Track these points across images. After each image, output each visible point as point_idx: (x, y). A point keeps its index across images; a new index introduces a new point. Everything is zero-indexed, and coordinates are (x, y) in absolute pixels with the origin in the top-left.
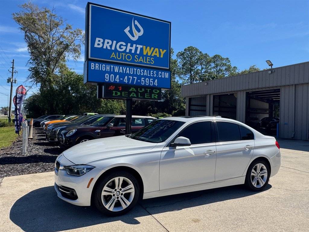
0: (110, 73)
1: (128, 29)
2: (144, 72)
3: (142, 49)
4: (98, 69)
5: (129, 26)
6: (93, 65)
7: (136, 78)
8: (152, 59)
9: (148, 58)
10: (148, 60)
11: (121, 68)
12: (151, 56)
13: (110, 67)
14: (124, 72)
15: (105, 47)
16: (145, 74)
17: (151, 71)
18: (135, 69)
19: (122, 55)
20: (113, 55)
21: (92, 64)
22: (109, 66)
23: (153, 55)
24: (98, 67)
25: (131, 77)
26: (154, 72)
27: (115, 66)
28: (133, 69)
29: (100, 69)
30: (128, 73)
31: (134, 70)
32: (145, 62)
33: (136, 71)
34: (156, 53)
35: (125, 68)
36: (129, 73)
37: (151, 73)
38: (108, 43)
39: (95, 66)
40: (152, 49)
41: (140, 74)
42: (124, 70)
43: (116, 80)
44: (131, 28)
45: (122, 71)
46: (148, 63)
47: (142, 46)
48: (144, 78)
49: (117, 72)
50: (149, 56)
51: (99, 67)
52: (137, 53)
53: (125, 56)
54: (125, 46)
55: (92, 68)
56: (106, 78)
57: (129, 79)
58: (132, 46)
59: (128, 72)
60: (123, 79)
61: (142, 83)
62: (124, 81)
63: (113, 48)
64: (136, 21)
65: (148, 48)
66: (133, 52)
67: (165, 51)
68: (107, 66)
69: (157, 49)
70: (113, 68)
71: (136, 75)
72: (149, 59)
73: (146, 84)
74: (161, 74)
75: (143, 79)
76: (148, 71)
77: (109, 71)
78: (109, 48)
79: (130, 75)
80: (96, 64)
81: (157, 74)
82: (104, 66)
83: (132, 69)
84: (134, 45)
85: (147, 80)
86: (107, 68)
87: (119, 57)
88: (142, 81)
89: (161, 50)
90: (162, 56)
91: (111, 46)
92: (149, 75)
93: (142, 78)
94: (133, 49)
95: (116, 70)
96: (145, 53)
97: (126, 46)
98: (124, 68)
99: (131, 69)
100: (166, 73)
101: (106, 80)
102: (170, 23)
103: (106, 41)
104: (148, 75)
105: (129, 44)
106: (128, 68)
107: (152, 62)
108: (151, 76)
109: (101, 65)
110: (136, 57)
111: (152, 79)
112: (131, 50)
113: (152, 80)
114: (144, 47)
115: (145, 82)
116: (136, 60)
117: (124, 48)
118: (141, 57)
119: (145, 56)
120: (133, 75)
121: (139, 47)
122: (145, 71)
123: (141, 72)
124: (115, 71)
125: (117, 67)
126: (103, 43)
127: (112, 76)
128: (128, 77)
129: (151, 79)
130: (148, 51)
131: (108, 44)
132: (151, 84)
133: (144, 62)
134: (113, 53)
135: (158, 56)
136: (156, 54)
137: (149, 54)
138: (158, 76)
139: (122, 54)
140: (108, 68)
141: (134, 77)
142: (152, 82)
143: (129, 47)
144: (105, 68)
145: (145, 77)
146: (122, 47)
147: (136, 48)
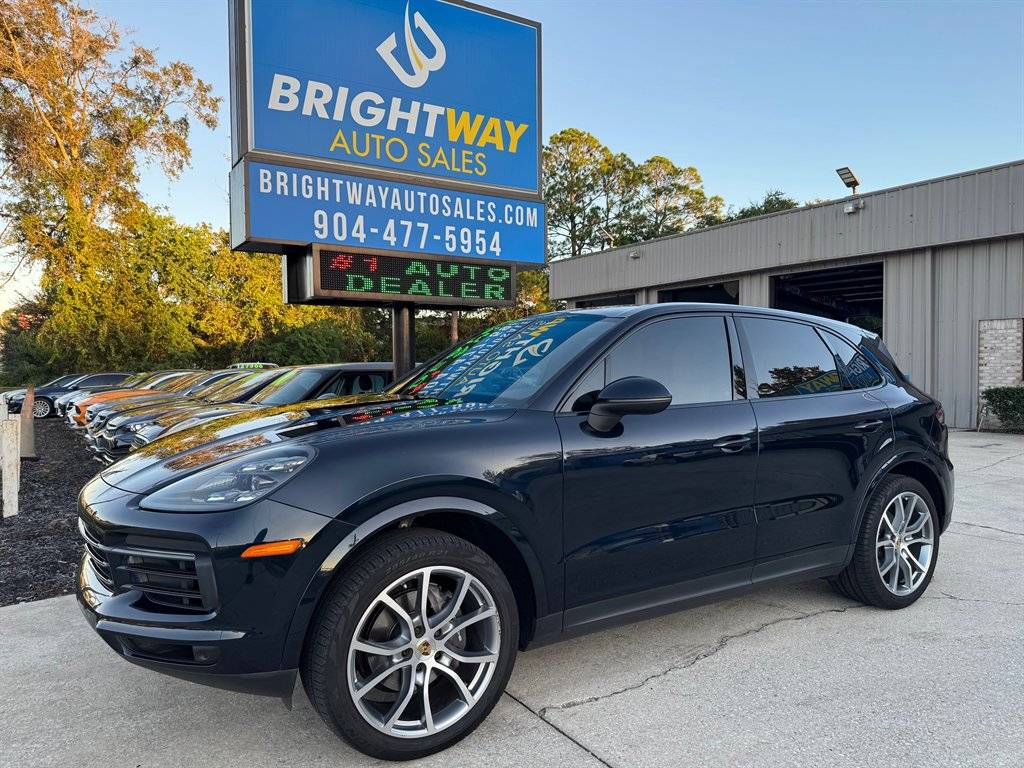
0: (331, 207)
1: (390, 43)
2: (452, 205)
3: (442, 120)
4: (286, 193)
5: (394, 34)
6: (265, 176)
7: (426, 226)
8: (481, 158)
9: (464, 152)
10: (464, 160)
11: (371, 188)
12: (474, 148)
13: (332, 187)
14: (384, 206)
15: (307, 111)
16: (456, 212)
17: (479, 203)
18: (422, 195)
19: (373, 141)
20: (339, 142)
21: (262, 171)
22: (326, 180)
23: (481, 143)
24: (284, 184)
25: (409, 224)
26: (487, 204)
27: (348, 183)
28: (415, 194)
29: (295, 195)
30: (396, 207)
31: (417, 198)
32: (454, 169)
33: (427, 200)
34: (492, 134)
35: (387, 189)
36: (400, 208)
37: (480, 210)
38: (319, 94)
39: (274, 181)
40: (479, 118)
41: (440, 211)
42: (384, 198)
43: (354, 234)
44: (401, 40)
45: (374, 201)
46: (464, 170)
47: (441, 110)
48: (453, 229)
49: (358, 202)
50: (468, 147)
51: (290, 184)
52: (427, 134)
53: (383, 142)
54: (379, 106)
55: (262, 190)
56: (317, 225)
57: (400, 231)
58: (405, 108)
59: (399, 204)
60: (382, 231)
61: (447, 245)
62: (385, 238)
63: (339, 116)
64: (417, 15)
65: (465, 115)
66: (411, 129)
67: (523, 127)
68: (319, 179)
69: (494, 122)
70: (343, 188)
71: (427, 217)
72: (467, 157)
73: (463, 247)
74: (512, 214)
75: (451, 232)
76: (468, 201)
77: (327, 198)
78: (323, 114)
79: (404, 215)
80: (279, 174)
81: (499, 213)
82: (307, 180)
83: (412, 193)
84: (415, 105)
85: (466, 233)
86: (320, 189)
87: (361, 149)
88: (447, 239)
89: (510, 124)
90: (513, 148)
91: (330, 107)
92: (472, 218)
93: (448, 228)
94: (412, 117)
95: (354, 196)
96: (453, 137)
97: (387, 106)
98: (380, 188)
99: (406, 192)
100: (529, 209)
101: (317, 233)
102: (539, 26)
103: (313, 86)
104: (469, 217)
105: (396, 102)
106: (396, 191)
107: (481, 170)
108: (479, 218)
109: (295, 176)
110: (424, 148)
111: (483, 232)
112: (402, 123)
113: (481, 236)
114: (451, 112)
115: (459, 243)
116: (425, 161)
117: (379, 114)
118: (441, 151)
119: (453, 144)
120: (415, 217)
121: (434, 111)
122: (458, 200)
123: (442, 207)
124: (351, 201)
125: (354, 184)
126: (301, 95)
127: (340, 219)
128: (397, 225)
129: (479, 232)
130: (464, 127)
131: (317, 99)
132: (477, 248)
133: (451, 167)
134: (340, 133)
135: (500, 147)
136: (491, 140)
137: (469, 140)
138: (503, 220)
139: (373, 136)
140: (323, 189)
141: (419, 225)
142: (483, 240)
143: (396, 113)
144: (310, 188)
145: (460, 223)
146: (371, 110)
147: (423, 117)
